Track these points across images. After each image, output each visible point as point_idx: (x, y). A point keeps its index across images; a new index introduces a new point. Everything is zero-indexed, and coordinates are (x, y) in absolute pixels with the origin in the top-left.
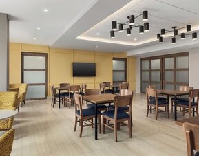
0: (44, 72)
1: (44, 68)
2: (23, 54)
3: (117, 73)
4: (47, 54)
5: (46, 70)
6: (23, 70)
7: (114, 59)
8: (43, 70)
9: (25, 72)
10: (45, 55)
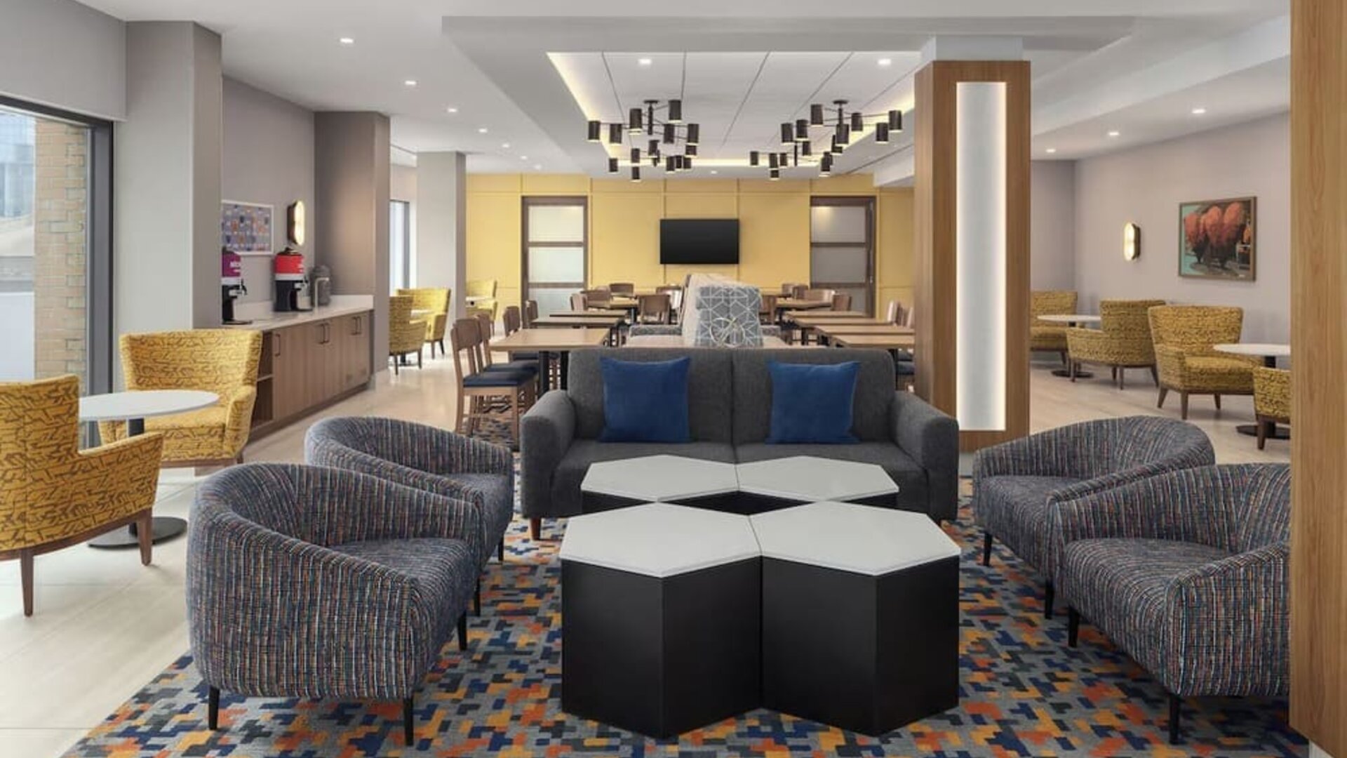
0: (581, 250)
1: (580, 239)
2: (526, 202)
3: (825, 251)
4: (585, 198)
5: (584, 244)
6: (525, 245)
7: (816, 201)
8: (578, 244)
9: (532, 251)
10: (581, 201)
